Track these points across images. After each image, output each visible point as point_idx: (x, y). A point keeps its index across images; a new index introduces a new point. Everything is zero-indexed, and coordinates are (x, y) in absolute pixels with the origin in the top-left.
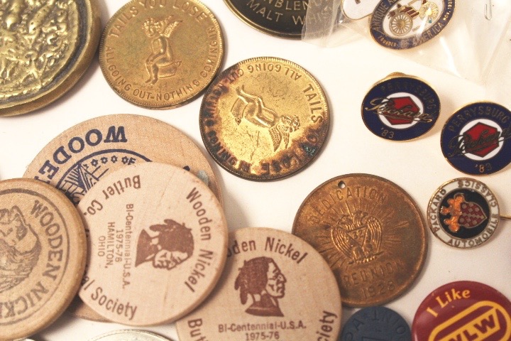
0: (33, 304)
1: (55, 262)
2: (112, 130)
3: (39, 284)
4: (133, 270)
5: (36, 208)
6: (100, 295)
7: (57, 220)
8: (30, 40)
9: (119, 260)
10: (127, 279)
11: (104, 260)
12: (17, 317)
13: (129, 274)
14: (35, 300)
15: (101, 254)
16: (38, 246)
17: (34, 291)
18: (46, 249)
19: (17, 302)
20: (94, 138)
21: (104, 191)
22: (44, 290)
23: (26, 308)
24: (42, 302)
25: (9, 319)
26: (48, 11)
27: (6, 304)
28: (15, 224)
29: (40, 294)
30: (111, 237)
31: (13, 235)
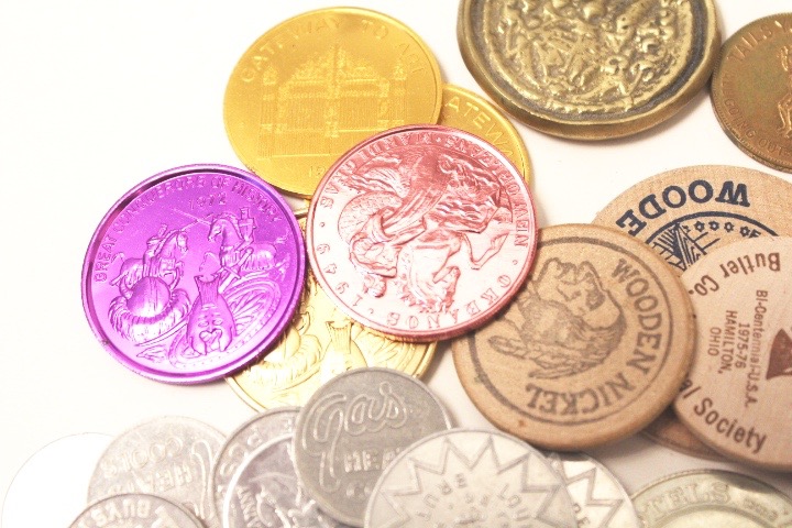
0: (608, 403)
1: (647, 349)
2: (728, 186)
3: (620, 376)
4: (762, 383)
5: (621, 270)
6: (708, 410)
7: (654, 291)
8: (618, 42)
9: (741, 365)
10: (753, 394)
11: (716, 362)
12: (581, 416)
13: (755, 388)
14: (612, 397)
15: (713, 352)
16: (621, 323)
17: (611, 384)
18: (633, 328)
19: (582, 394)
20: (700, 192)
21: (722, 266)
22: (626, 385)
23: (597, 406)
24: (623, 402)
25: (568, 417)
26: (648, 7)
27: (563, 395)
28: (584, 287)
29: (620, 390)
30: (730, 331)
31: (581, 301)
